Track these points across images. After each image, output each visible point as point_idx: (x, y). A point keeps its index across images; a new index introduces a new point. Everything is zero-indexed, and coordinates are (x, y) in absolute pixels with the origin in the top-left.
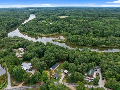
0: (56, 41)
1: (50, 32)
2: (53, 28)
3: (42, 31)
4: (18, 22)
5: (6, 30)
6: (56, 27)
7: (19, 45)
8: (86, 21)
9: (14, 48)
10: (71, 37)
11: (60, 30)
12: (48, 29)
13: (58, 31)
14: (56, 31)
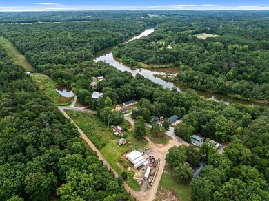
0: (160, 77)
1: (158, 61)
2: (166, 55)
4: (115, 40)
5: (94, 52)
6: (171, 54)
7: (100, 72)
8: (243, 49)
9: (93, 75)
11: (177, 60)
12: (156, 56)
13: (174, 61)
14: (170, 61)
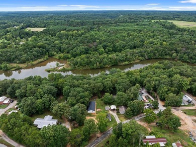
2: (35, 49)
3: (14, 59)
8: (82, 33)
10: (79, 59)
11: (48, 51)
12: (26, 53)
14: (42, 54)
